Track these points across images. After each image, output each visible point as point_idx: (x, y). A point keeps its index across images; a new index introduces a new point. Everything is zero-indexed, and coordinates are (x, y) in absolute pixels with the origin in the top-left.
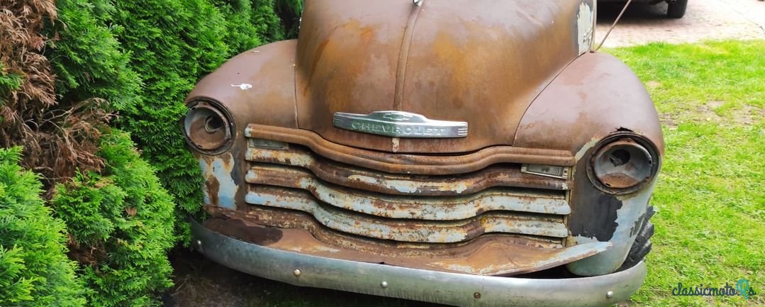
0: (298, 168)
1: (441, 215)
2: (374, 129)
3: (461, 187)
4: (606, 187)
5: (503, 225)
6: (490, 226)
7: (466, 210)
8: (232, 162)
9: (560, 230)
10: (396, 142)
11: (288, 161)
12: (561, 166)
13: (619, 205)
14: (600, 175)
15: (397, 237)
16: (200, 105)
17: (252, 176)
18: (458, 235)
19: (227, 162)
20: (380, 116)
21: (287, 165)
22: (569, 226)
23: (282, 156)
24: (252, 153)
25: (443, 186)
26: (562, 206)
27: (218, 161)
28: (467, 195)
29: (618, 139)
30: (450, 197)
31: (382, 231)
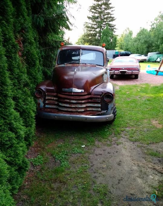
0: (55, 100)
1: (80, 106)
2: (69, 91)
3: (83, 102)
4: (106, 101)
5: (90, 109)
6: (88, 109)
7: (84, 106)
8: (43, 99)
9: (100, 109)
10: (73, 93)
11: (53, 99)
12: (99, 98)
13: (108, 105)
14: (105, 100)
15: (73, 111)
16: (38, 89)
17: (47, 102)
18: (83, 110)
19: (42, 99)
20: (70, 89)
21: (53, 100)
22: (101, 109)
23: (52, 98)
24: (47, 98)
25: (80, 101)
26: (100, 105)
27: (40, 100)
28: (84, 103)
29: (107, 93)
30: (82, 104)
31: (70, 110)
